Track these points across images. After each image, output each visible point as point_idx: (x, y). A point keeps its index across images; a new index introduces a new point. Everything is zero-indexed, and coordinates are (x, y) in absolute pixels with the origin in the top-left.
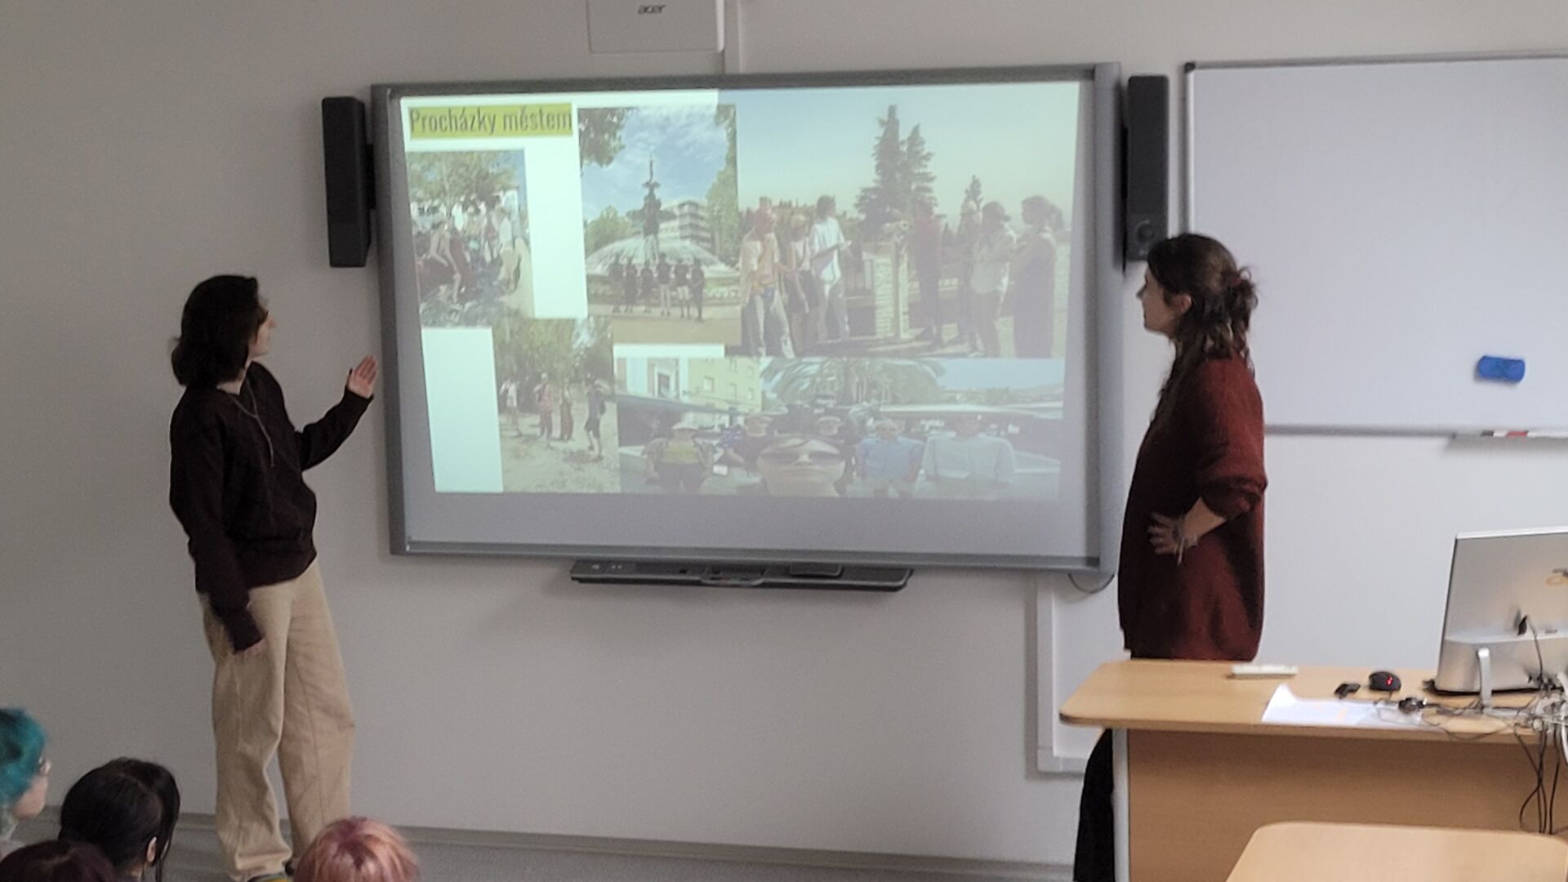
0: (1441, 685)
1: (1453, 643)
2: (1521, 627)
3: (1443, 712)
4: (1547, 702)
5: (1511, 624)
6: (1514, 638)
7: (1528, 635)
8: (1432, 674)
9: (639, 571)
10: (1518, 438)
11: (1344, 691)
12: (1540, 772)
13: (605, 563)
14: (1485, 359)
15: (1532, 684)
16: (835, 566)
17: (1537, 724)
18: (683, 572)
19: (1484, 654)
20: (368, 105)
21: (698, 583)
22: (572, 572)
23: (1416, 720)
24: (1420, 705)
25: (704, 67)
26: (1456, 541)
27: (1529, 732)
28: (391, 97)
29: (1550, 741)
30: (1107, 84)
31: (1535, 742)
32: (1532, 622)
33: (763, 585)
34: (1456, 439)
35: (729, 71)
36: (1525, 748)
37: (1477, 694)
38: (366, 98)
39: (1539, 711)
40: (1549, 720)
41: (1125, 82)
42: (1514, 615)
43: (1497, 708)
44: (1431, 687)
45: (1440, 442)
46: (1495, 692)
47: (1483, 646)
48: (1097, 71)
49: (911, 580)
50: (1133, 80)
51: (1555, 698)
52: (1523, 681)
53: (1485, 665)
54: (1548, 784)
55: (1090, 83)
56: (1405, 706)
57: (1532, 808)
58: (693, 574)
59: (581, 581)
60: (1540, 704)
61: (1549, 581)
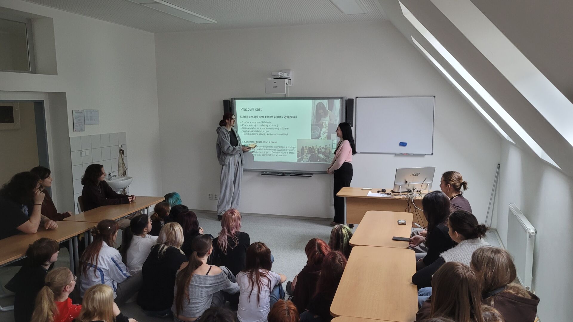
0: (394, 191)
1: (396, 185)
2: (406, 182)
3: (394, 195)
4: (410, 194)
5: (404, 182)
6: (405, 184)
7: (407, 184)
8: (392, 189)
9: (271, 173)
10: (406, 155)
11: (378, 192)
12: (409, 204)
13: (266, 172)
14: (401, 142)
15: (408, 191)
16: (301, 173)
17: (408, 197)
18: (278, 173)
19: (400, 186)
20: (230, 101)
21: (280, 175)
22: (261, 173)
23: (390, 196)
24: (391, 194)
25: (283, 96)
26: (397, 169)
27: (407, 198)
28: (234, 100)
29: (410, 199)
30: (344, 100)
31: (408, 199)
32: (408, 182)
33: (291, 176)
34: (396, 155)
35: (286, 97)
36: (407, 200)
37: (399, 192)
38: (230, 100)
39: (408, 195)
40: (410, 196)
41: (347, 100)
42: (405, 180)
43: (402, 194)
44: (392, 191)
45: (394, 155)
46: (402, 192)
47: (401, 185)
48: (343, 98)
49: (313, 175)
50: (348, 99)
51: (411, 193)
52: (406, 190)
53: (401, 188)
54: (410, 206)
55: (341, 100)
56: (388, 194)
57: (407, 209)
58: (280, 174)
59: (262, 175)
60: (409, 194)
61: (410, 176)
